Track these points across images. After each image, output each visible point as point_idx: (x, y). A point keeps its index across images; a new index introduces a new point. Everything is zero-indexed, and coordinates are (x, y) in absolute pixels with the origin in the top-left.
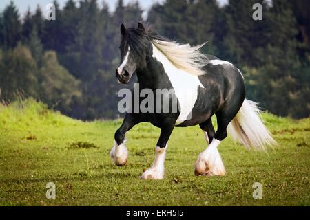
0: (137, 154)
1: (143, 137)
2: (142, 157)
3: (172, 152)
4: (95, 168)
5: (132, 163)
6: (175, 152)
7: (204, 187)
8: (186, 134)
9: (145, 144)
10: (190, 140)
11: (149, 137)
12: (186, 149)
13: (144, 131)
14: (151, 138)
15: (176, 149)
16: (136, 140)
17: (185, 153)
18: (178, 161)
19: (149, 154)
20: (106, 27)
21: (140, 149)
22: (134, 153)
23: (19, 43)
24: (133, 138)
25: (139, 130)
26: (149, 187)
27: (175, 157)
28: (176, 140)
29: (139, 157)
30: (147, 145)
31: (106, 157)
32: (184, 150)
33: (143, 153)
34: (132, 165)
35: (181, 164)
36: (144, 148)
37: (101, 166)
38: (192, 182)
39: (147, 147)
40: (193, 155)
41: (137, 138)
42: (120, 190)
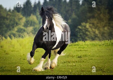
0: (79, 57)
1: (81, 50)
2: (81, 58)
3: (92, 56)
4: (62, 63)
5: (76, 61)
6: (93, 56)
7: (105, 70)
8: (98, 49)
9: (82, 53)
10: (99, 51)
11: (83, 51)
12: (98, 55)
13: (81, 48)
14: (84, 51)
15: (94, 55)
16: (78, 52)
17: (97, 57)
18: (95, 60)
19: (83, 57)
20: (65, 8)
21: (80, 55)
22: (77, 57)
23: (32, 15)
24: (77, 51)
25: (79, 48)
26: (83, 70)
27: (93, 58)
28: (93, 51)
29: (79, 58)
30: (83, 54)
31: (66, 59)
32: (97, 55)
33: (81, 57)
34: (76, 62)
35: (96, 61)
36: (81, 55)
37: (64, 62)
38: (101, 68)
39: (82, 55)
40: (100, 57)
41: (78, 51)
42: (72, 71)
